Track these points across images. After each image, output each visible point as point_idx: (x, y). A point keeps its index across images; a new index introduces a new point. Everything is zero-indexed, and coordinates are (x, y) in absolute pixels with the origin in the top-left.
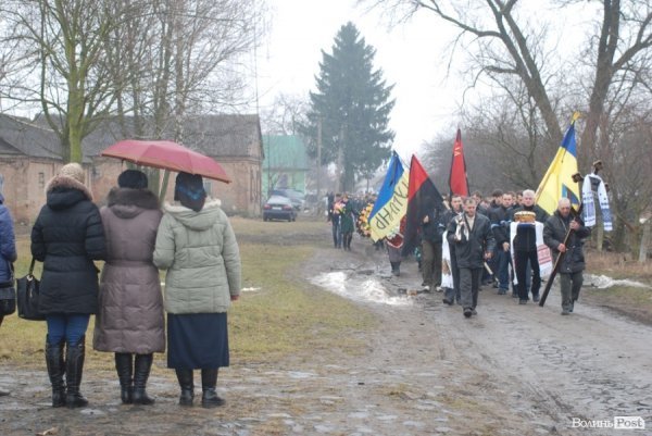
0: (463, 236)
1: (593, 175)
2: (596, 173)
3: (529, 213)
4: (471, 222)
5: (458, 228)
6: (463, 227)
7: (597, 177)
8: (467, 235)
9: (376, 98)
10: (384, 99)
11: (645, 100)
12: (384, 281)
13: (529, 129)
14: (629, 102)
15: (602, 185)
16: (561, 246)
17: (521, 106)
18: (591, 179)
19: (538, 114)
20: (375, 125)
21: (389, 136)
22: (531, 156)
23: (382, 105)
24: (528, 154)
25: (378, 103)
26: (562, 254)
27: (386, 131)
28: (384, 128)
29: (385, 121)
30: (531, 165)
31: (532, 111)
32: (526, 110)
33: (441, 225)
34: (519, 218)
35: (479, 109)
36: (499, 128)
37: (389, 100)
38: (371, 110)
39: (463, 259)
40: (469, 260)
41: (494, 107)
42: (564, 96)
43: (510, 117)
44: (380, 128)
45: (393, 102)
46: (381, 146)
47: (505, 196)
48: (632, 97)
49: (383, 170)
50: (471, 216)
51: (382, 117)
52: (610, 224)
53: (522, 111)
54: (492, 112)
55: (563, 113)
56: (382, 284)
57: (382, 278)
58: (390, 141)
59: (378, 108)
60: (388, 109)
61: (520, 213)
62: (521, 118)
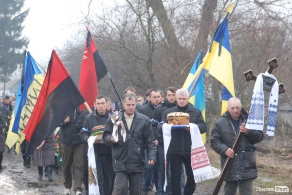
0: (121, 137)
1: (267, 74)
2: (270, 72)
3: (183, 114)
4: (129, 121)
5: (115, 129)
6: (120, 127)
7: (271, 76)
8: (124, 135)
9: (11, 8)
10: (19, 9)
11: (250, 10)
12: (15, 175)
13: (148, 36)
14: (236, 12)
15: (276, 85)
16: (230, 151)
17: (139, 16)
18: (265, 78)
19: (156, 22)
20: (10, 33)
21: (24, 43)
22: (150, 60)
23: (16, 15)
24: (147, 59)
25: (13, 13)
26: (230, 159)
27: (20, 38)
28: (18, 36)
29: (20, 29)
30: (149, 69)
31: (150, 20)
32: (145, 19)
33: (84, 129)
34: (171, 120)
35: (103, 19)
36: (121, 36)
37: (23, 10)
38: (7, 19)
39: (119, 162)
40: (126, 163)
41: (116, 17)
42: (178, 7)
43: (130, 25)
44: (15, 35)
45: (27, 12)
46: (16, 52)
47: (153, 93)
48: (239, 7)
49: (17, 74)
50: (129, 115)
51: (16, 25)
52: (273, 128)
53: (141, 21)
54: (114, 22)
55: (178, 22)
56: (13, 179)
57: (14, 173)
58: (24, 47)
59: (13, 17)
60: (22, 17)
61: (173, 114)
62: (140, 27)
